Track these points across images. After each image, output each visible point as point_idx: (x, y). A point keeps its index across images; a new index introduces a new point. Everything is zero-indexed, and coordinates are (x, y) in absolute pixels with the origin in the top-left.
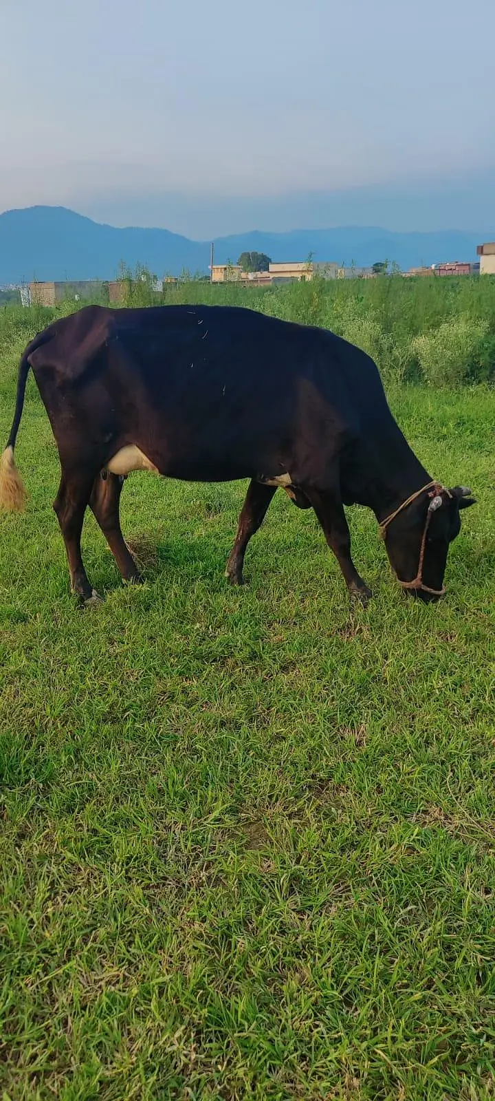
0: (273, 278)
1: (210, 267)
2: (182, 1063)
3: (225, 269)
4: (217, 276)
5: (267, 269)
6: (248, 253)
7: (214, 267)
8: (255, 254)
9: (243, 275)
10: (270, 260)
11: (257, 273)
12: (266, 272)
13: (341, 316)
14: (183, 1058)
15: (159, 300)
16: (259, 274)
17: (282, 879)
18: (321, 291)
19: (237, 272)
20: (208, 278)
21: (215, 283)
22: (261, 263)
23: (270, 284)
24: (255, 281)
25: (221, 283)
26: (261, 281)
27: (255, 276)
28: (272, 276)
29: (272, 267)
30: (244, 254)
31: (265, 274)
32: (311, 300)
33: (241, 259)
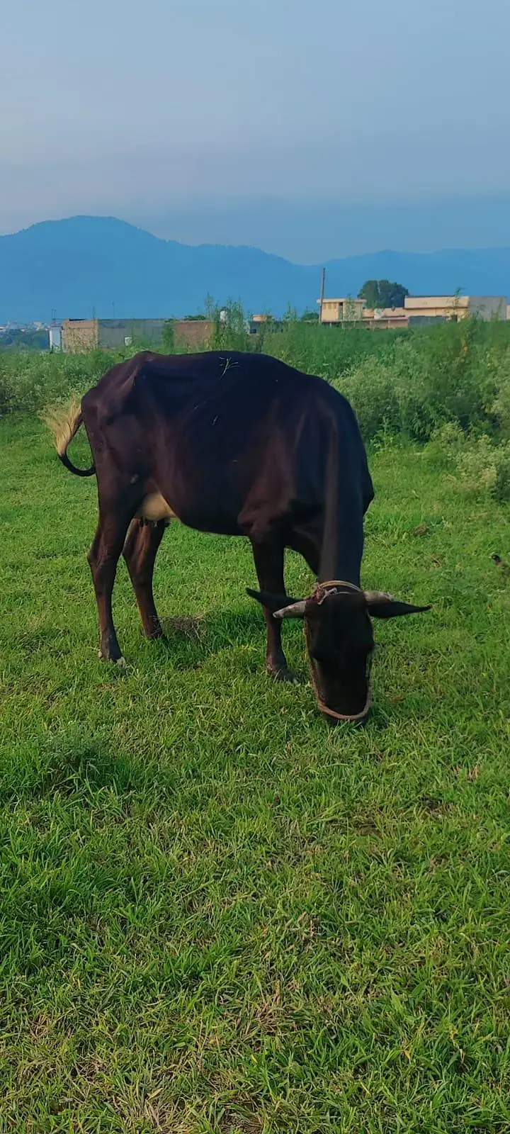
0: (410, 317)
1: (319, 301)
2: (303, 938)
3: (341, 304)
4: (330, 314)
5: (402, 305)
6: (376, 282)
7: (325, 301)
8: (385, 284)
9: (367, 313)
10: (407, 291)
11: (387, 309)
12: (401, 309)
13: (496, 369)
14: (304, 935)
15: (254, 347)
16: (389, 312)
17: (389, 853)
18: (471, 337)
19: (358, 309)
20: (317, 316)
21: (326, 323)
22: (393, 295)
23: (405, 326)
24: (383, 321)
25: (334, 323)
26: (391, 321)
27: (383, 314)
28: (408, 314)
29: (409, 302)
30: (369, 283)
31: (399, 311)
32: (457, 348)
33: (363, 291)
